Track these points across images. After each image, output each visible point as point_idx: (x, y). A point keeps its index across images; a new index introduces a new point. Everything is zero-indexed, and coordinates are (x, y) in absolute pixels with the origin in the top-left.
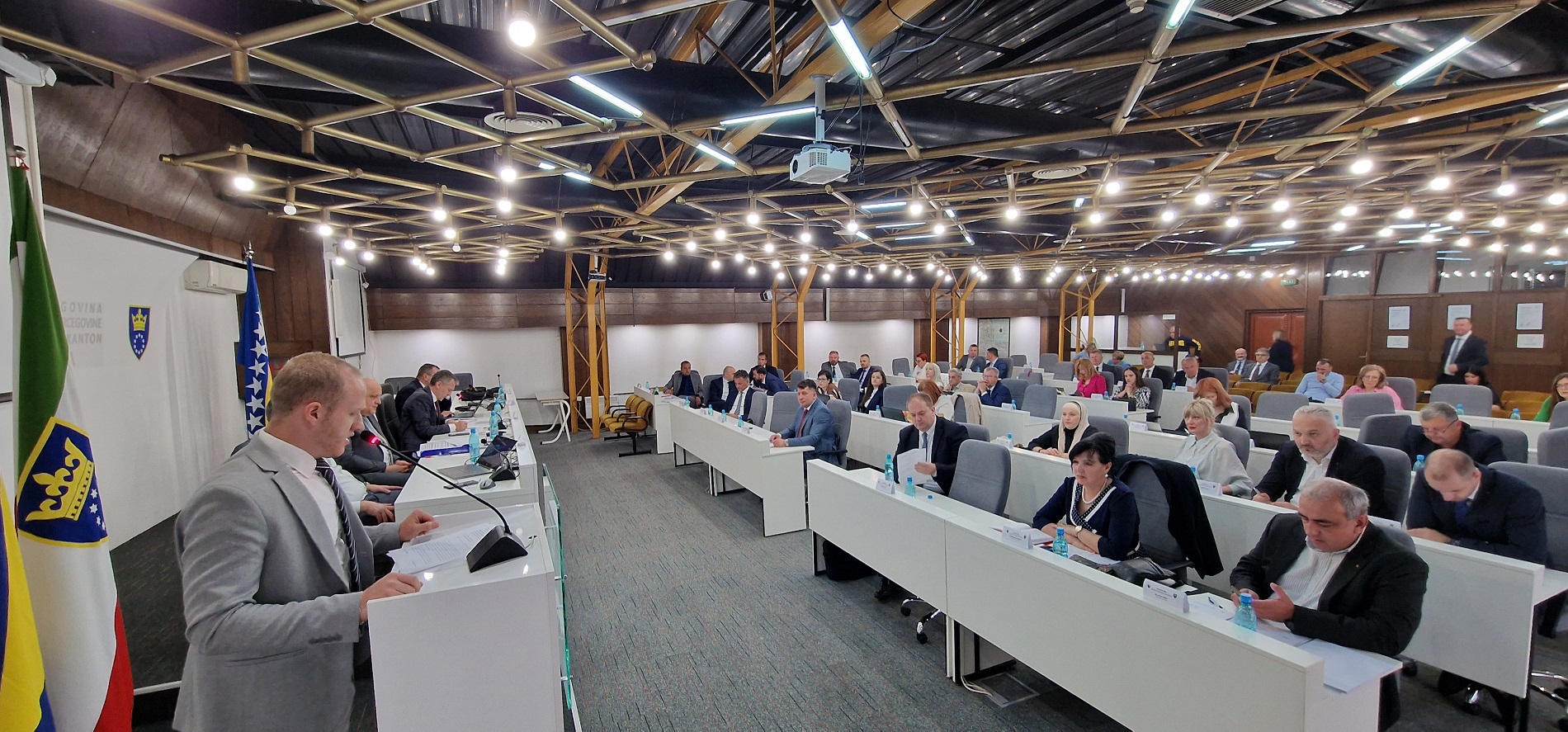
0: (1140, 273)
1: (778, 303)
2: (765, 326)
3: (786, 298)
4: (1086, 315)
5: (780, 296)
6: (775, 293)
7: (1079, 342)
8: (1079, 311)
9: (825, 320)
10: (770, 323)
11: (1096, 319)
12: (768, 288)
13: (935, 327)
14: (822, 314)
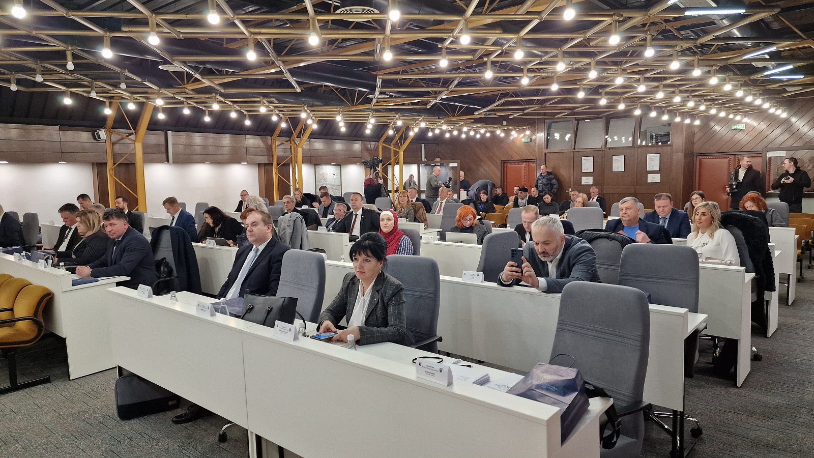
0: (433, 130)
1: (113, 144)
2: (99, 167)
3: (123, 138)
4: (398, 163)
5: (115, 138)
6: (109, 134)
7: (393, 184)
8: (393, 160)
9: (168, 161)
10: (106, 164)
11: (405, 167)
12: (101, 127)
13: (277, 171)
14: (164, 156)
